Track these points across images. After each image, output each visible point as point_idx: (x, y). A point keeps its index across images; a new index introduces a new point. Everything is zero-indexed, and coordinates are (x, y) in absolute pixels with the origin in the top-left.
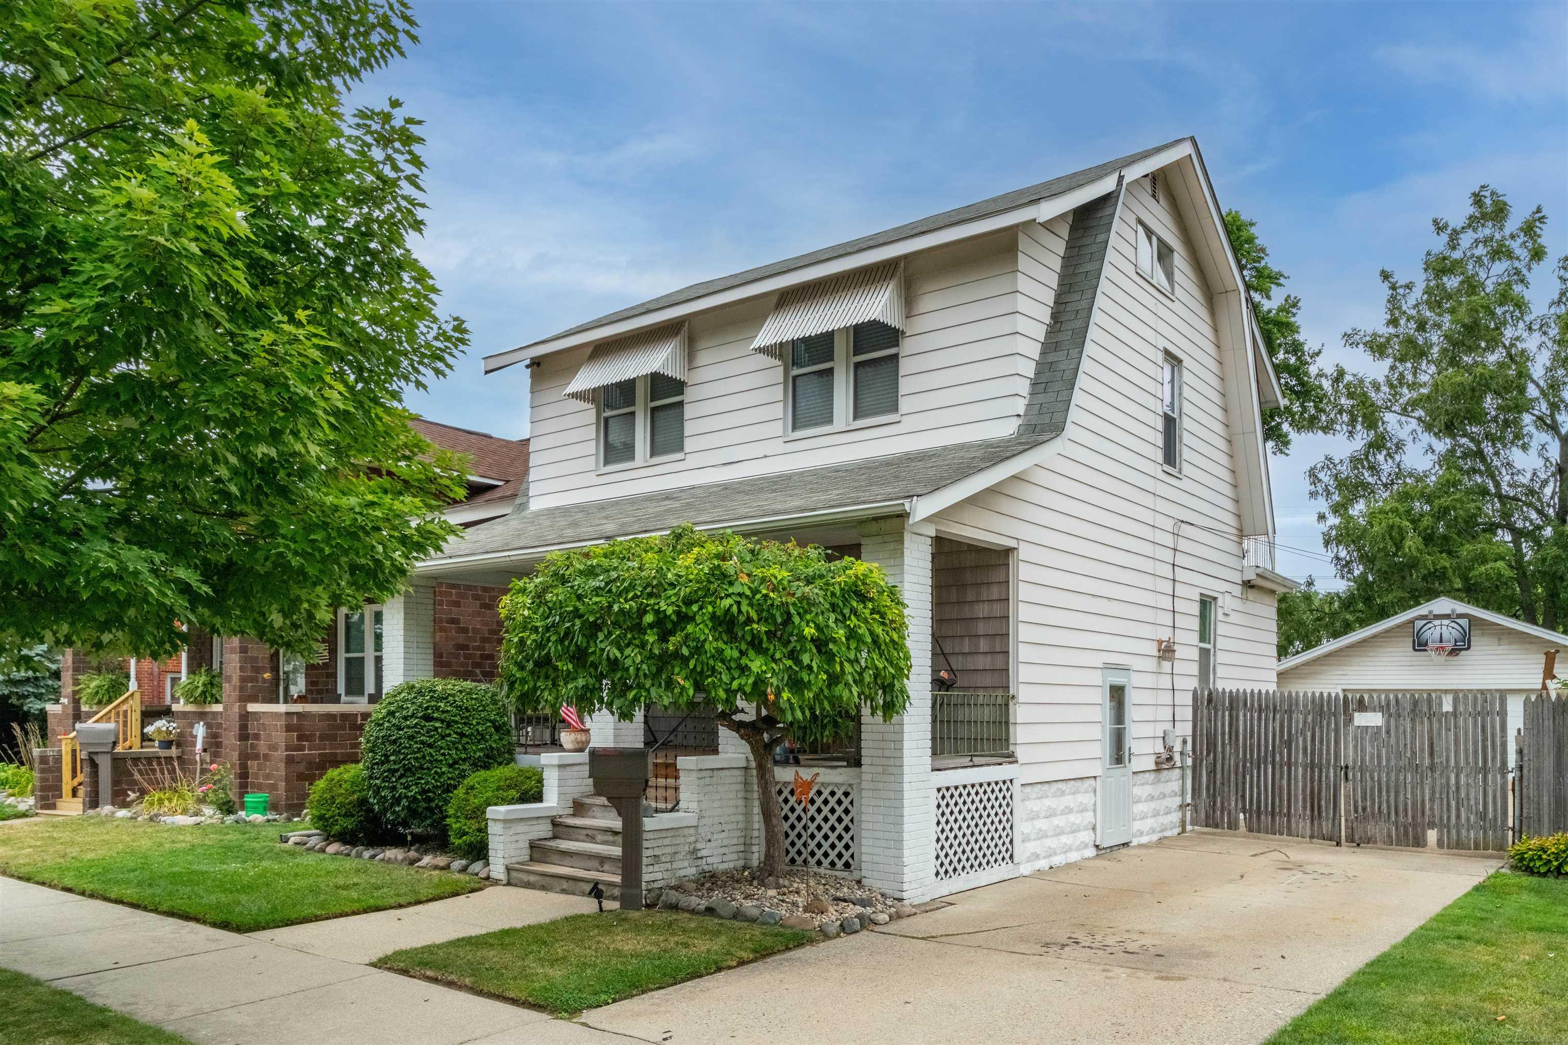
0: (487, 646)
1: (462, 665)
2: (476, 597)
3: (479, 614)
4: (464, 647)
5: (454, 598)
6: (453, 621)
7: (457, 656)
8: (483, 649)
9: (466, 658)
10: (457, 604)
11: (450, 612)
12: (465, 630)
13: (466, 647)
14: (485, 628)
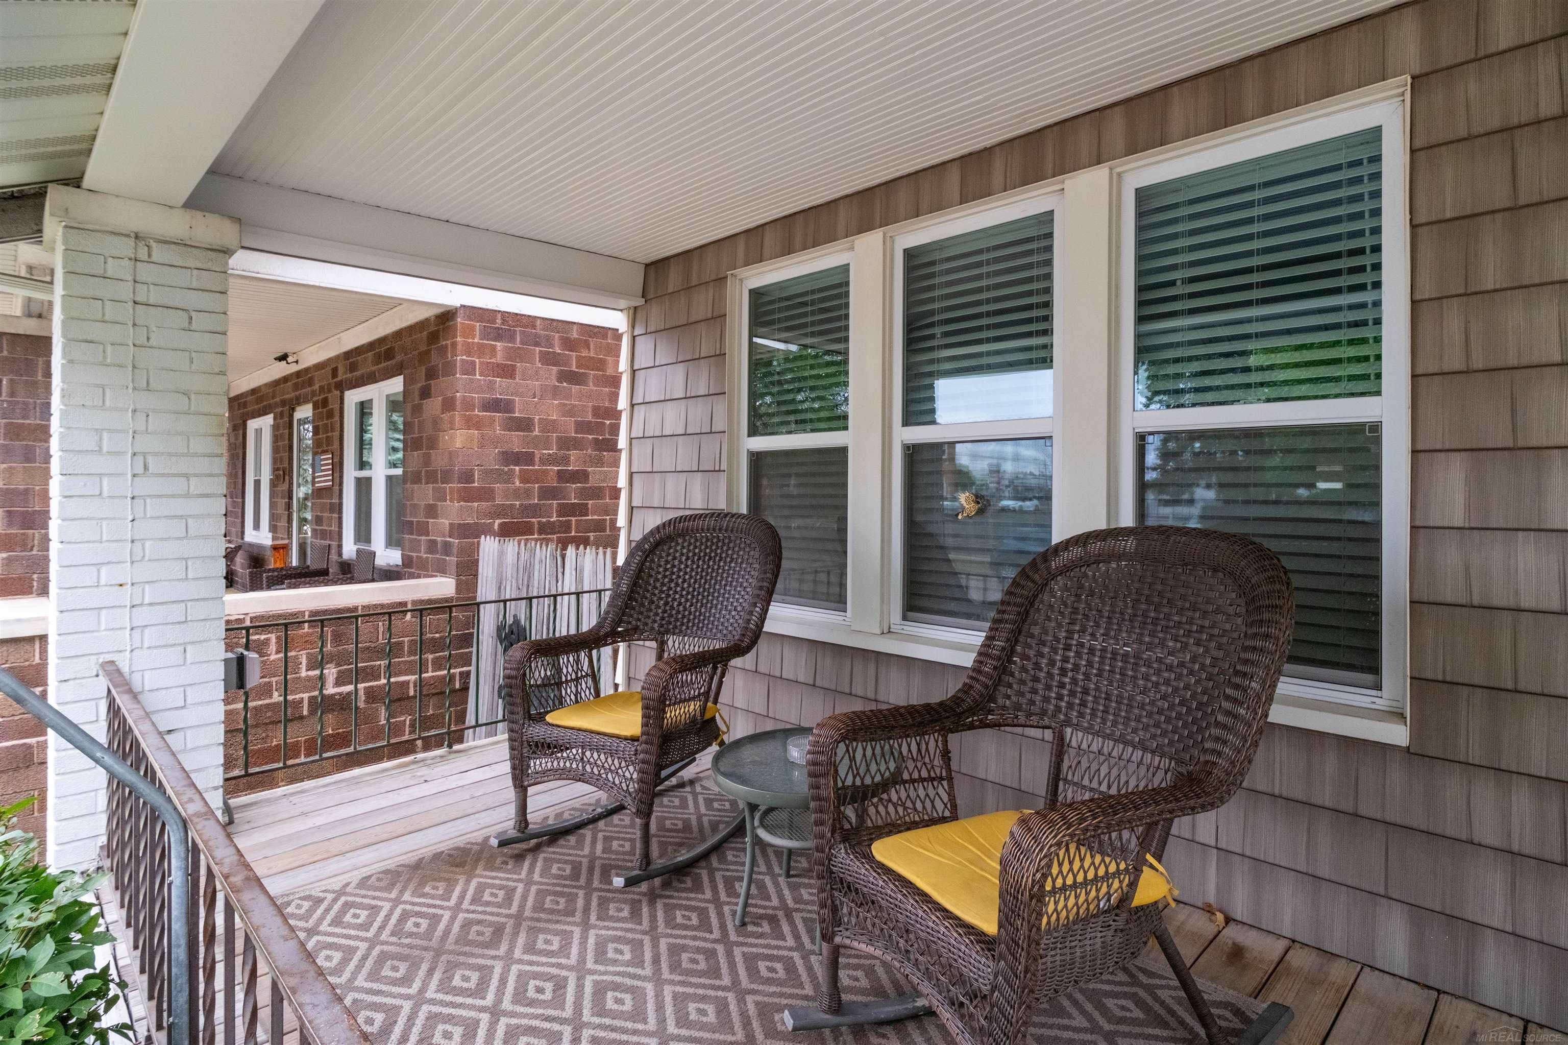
0: (573, 454)
1: (516, 494)
2: (549, 359)
3: (555, 392)
4: (524, 458)
5: (499, 358)
6: (494, 405)
7: (507, 478)
8: (566, 460)
9: (524, 480)
10: (507, 371)
11: (491, 386)
12: (524, 425)
13: (528, 459)
14: (570, 422)
